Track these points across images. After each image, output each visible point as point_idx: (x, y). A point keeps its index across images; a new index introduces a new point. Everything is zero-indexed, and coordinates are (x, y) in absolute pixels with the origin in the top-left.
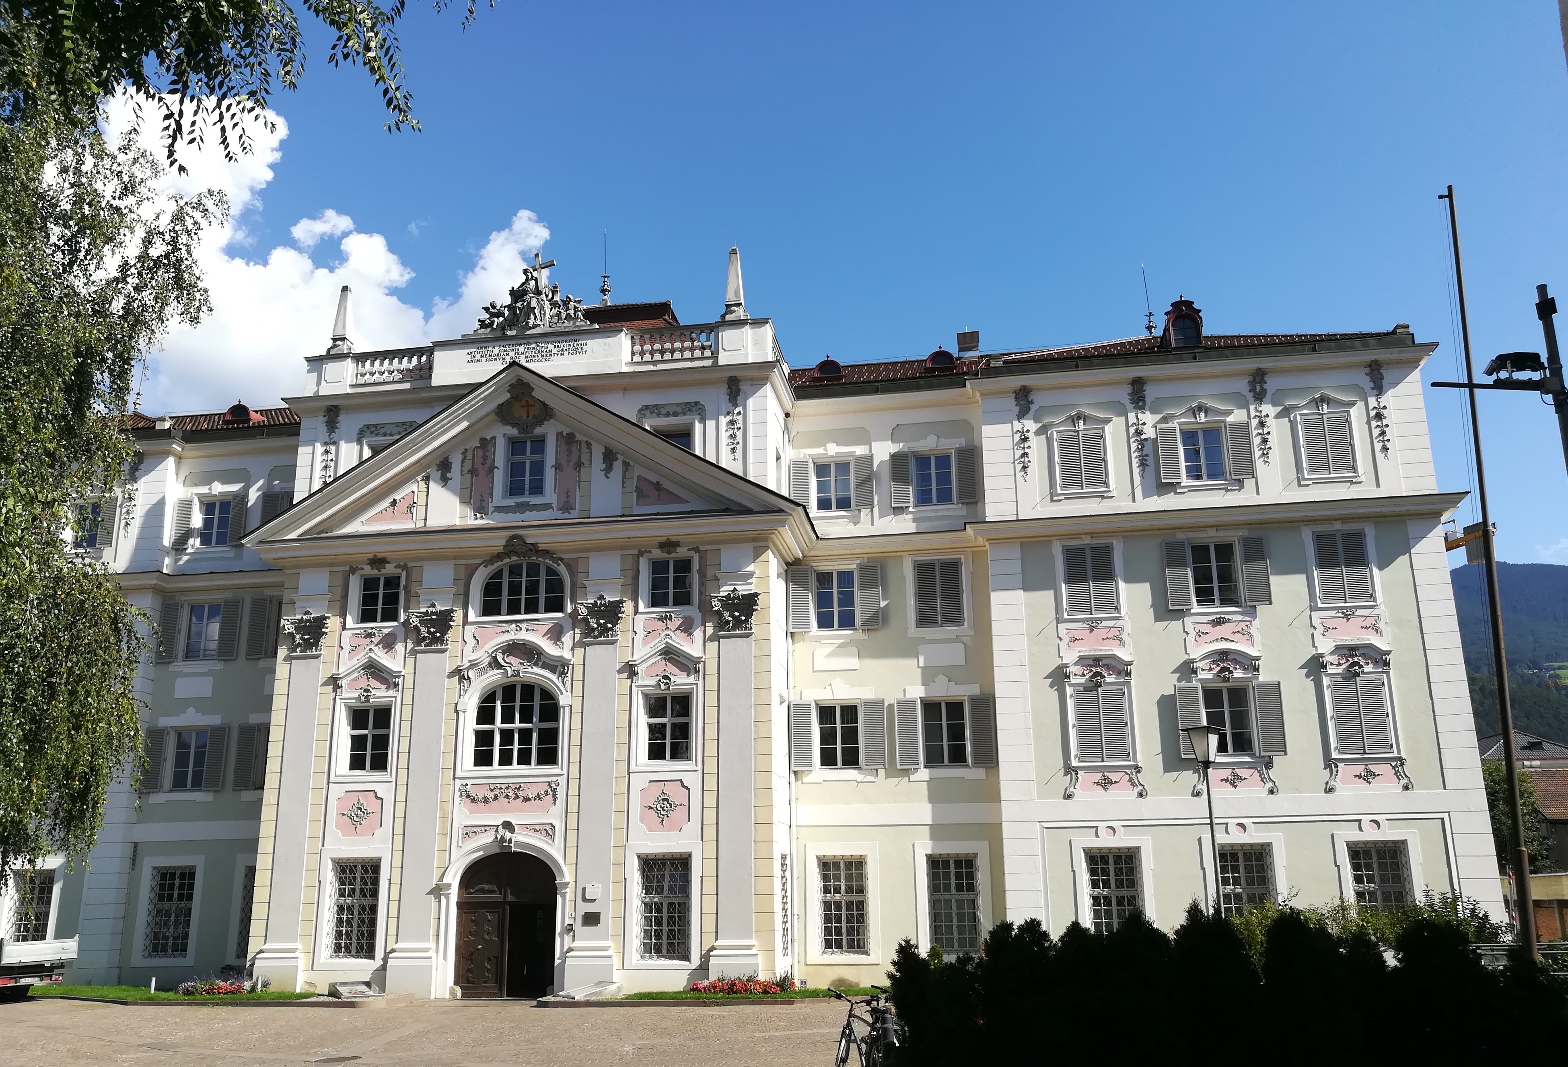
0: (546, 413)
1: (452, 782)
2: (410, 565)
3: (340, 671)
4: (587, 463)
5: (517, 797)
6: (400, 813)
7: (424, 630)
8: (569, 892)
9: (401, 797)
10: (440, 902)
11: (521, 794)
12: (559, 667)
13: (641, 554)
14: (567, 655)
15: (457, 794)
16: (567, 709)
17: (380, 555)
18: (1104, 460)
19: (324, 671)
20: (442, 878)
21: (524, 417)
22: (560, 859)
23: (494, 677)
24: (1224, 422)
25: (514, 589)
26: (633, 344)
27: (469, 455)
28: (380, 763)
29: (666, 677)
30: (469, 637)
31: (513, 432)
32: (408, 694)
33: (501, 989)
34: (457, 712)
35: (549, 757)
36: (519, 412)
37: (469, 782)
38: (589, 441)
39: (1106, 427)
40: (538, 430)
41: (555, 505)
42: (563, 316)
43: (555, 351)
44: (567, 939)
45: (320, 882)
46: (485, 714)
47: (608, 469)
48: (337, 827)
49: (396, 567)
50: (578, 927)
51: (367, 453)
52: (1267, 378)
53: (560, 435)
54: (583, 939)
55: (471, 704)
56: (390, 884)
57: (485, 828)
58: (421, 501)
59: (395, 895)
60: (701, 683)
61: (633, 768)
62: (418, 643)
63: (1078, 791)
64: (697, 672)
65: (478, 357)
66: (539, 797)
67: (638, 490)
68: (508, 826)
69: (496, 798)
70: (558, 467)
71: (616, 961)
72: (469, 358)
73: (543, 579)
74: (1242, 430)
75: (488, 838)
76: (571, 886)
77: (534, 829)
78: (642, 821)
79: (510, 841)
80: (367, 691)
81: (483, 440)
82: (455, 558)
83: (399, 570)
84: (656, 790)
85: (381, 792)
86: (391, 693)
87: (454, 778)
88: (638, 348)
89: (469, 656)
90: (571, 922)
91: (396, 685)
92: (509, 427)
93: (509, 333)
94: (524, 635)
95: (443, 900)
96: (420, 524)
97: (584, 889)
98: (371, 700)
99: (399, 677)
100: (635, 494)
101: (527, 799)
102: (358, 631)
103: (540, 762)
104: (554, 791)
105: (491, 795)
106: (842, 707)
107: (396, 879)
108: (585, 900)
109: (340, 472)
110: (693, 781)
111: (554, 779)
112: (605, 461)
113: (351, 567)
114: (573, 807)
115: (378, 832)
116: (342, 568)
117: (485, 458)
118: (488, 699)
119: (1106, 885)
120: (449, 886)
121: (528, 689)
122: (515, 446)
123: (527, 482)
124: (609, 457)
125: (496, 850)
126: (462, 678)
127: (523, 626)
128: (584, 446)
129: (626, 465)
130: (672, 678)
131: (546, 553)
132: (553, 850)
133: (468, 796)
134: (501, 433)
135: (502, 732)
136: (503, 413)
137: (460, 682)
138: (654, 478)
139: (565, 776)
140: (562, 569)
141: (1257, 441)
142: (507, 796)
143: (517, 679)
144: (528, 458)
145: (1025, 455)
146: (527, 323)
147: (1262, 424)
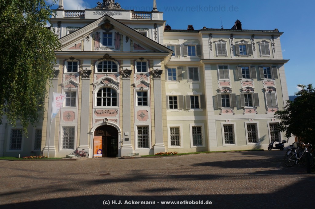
0: (112, 27)
1: (92, 109)
2: (80, 59)
3: (63, 83)
4: (122, 39)
5: (108, 113)
6: (79, 116)
7: (84, 74)
8: (121, 134)
9: (80, 112)
10: (90, 136)
11: (109, 112)
12: (117, 84)
13: (135, 60)
14: (119, 82)
15: (94, 112)
16: (119, 94)
17: (73, 57)
18: (226, 49)
19: (59, 83)
20: (90, 131)
21: (107, 28)
22: (119, 127)
23: (102, 86)
24: (247, 44)
25: (105, 67)
26: (132, 15)
27: (94, 36)
28: (73, 104)
29: (142, 87)
30: (95, 77)
31: (105, 31)
32: (81, 89)
33: (105, 155)
34: (93, 94)
35: (115, 104)
36: (106, 27)
37: (96, 109)
38: (123, 34)
39: (226, 43)
40: (110, 31)
41: (115, 48)
42: (116, 7)
43: (115, 14)
44: (121, 144)
45: (59, 132)
46: (99, 94)
47: (127, 41)
48: (63, 119)
49: (77, 60)
50: (124, 141)
51: (68, 33)
52: (255, 36)
53: (115, 33)
54: (125, 144)
55: (96, 92)
56: (77, 132)
57: (100, 120)
58: (83, 45)
59: (79, 135)
60: (150, 89)
61: (135, 107)
62: (83, 77)
63: (222, 113)
64: (149, 86)
65: (96, 13)
66: (113, 113)
67: (134, 46)
68: (106, 119)
69: (103, 113)
70: (115, 40)
71: (133, 148)
72: (94, 13)
73: (112, 65)
74: (250, 46)
75: (102, 122)
76: (122, 132)
77: (112, 120)
78: (137, 118)
79: (107, 123)
80: (70, 88)
81: (97, 32)
82: (91, 58)
83: (77, 61)
84: (140, 112)
85: (74, 111)
86: (76, 88)
87: (93, 108)
88: (133, 15)
89: (95, 81)
90: (122, 140)
91: (77, 87)
92: (103, 30)
93: (103, 9)
94: (108, 77)
95: (91, 136)
96: (82, 50)
97: (125, 133)
98: (71, 90)
99: (78, 85)
100: (133, 47)
101: (110, 113)
102: (67, 74)
103: (112, 105)
104: (117, 112)
105: (102, 112)
106: (174, 97)
107: (79, 131)
108: (125, 135)
109: (62, 37)
110: (149, 110)
111: (117, 109)
112: (126, 39)
113: (65, 59)
114: (121, 115)
115: (74, 120)
116: (62, 59)
117: (98, 36)
118: (100, 91)
119: (227, 131)
120: (92, 133)
121: (109, 89)
122: (105, 34)
123: (108, 43)
124: (127, 38)
125: (103, 125)
126: (94, 86)
127: (108, 75)
128: (121, 36)
129: (131, 40)
130: (143, 88)
131: (113, 59)
132: (117, 125)
133: (96, 112)
134: (102, 31)
135: (103, 98)
136: (102, 26)
137: (93, 87)
138: (138, 44)
139: (119, 109)
140: (117, 63)
141: (253, 48)
142: (106, 113)
143: (107, 87)
144: (108, 37)
145: (211, 47)
146: (108, 7)
147: (254, 45)
